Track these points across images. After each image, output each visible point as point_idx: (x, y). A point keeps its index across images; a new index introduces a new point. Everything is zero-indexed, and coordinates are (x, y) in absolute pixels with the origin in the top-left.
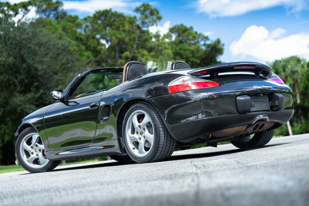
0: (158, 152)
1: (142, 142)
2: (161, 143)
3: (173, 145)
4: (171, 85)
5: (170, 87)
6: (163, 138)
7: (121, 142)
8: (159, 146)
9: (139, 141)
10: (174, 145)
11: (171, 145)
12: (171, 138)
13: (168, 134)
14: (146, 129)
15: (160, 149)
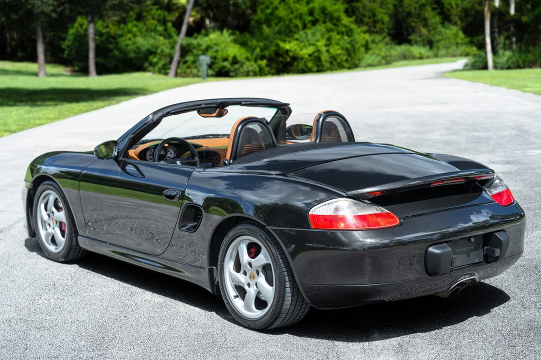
0: (278, 319)
1: (251, 292)
2: (285, 307)
3: (305, 308)
4: (314, 213)
5: (312, 215)
6: (290, 299)
7: (215, 275)
8: (281, 311)
9: (246, 288)
10: (307, 307)
11: (303, 307)
12: (303, 301)
13: (299, 295)
14: (261, 273)
15: (283, 316)
